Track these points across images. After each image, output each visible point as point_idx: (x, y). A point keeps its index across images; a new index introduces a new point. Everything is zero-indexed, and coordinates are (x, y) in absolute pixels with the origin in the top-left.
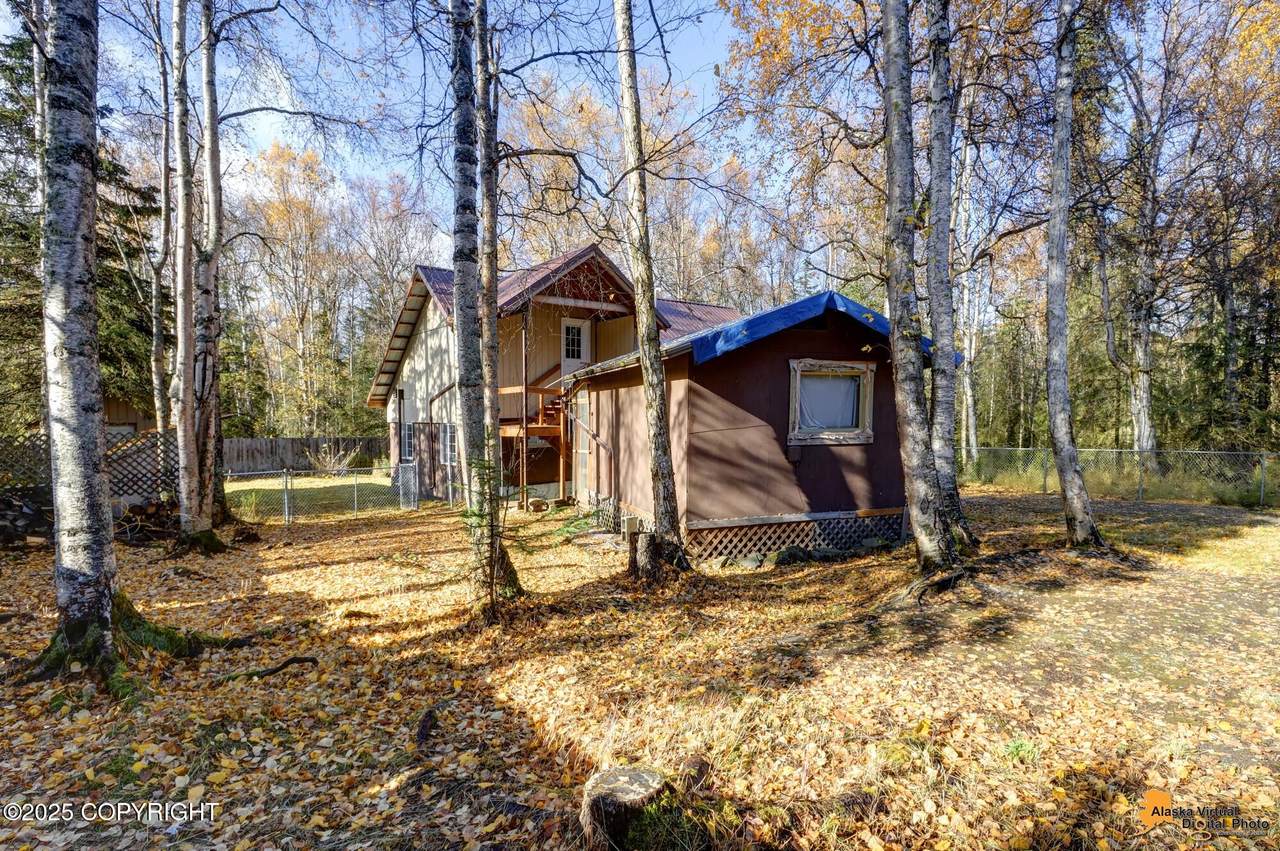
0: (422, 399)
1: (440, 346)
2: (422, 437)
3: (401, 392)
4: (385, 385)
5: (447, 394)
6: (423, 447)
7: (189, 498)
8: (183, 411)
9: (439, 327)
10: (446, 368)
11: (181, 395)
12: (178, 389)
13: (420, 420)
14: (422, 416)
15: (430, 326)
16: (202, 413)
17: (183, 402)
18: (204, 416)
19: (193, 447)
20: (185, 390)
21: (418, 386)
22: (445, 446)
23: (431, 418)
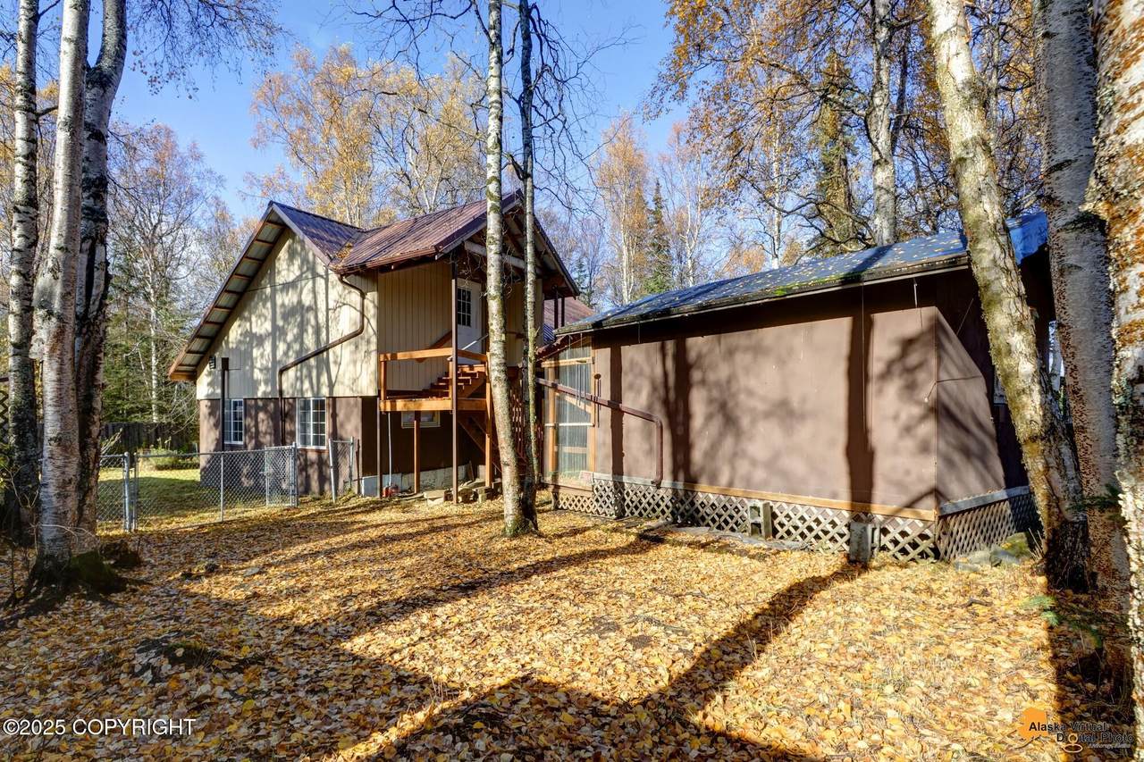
0: (263, 370)
1: (300, 302)
2: (261, 416)
3: (225, 362)
4: (197, 352)
5: (312, 361)
6: (262, 428)
7: (62, 496)
8: (59, 335)
9: (299, 278)
10: (310, 330)
11: (56, 305)
12: (51, 295)
13: (260, 394)
14: (262, 390)
15: (280, 280)
16: (87, 342)
17: (60, 318)
18: (89, 349)
19: (71, 402)
20: (64, 297)
21: (256, 352)
22: (304, 427)
23: (281, 392)
